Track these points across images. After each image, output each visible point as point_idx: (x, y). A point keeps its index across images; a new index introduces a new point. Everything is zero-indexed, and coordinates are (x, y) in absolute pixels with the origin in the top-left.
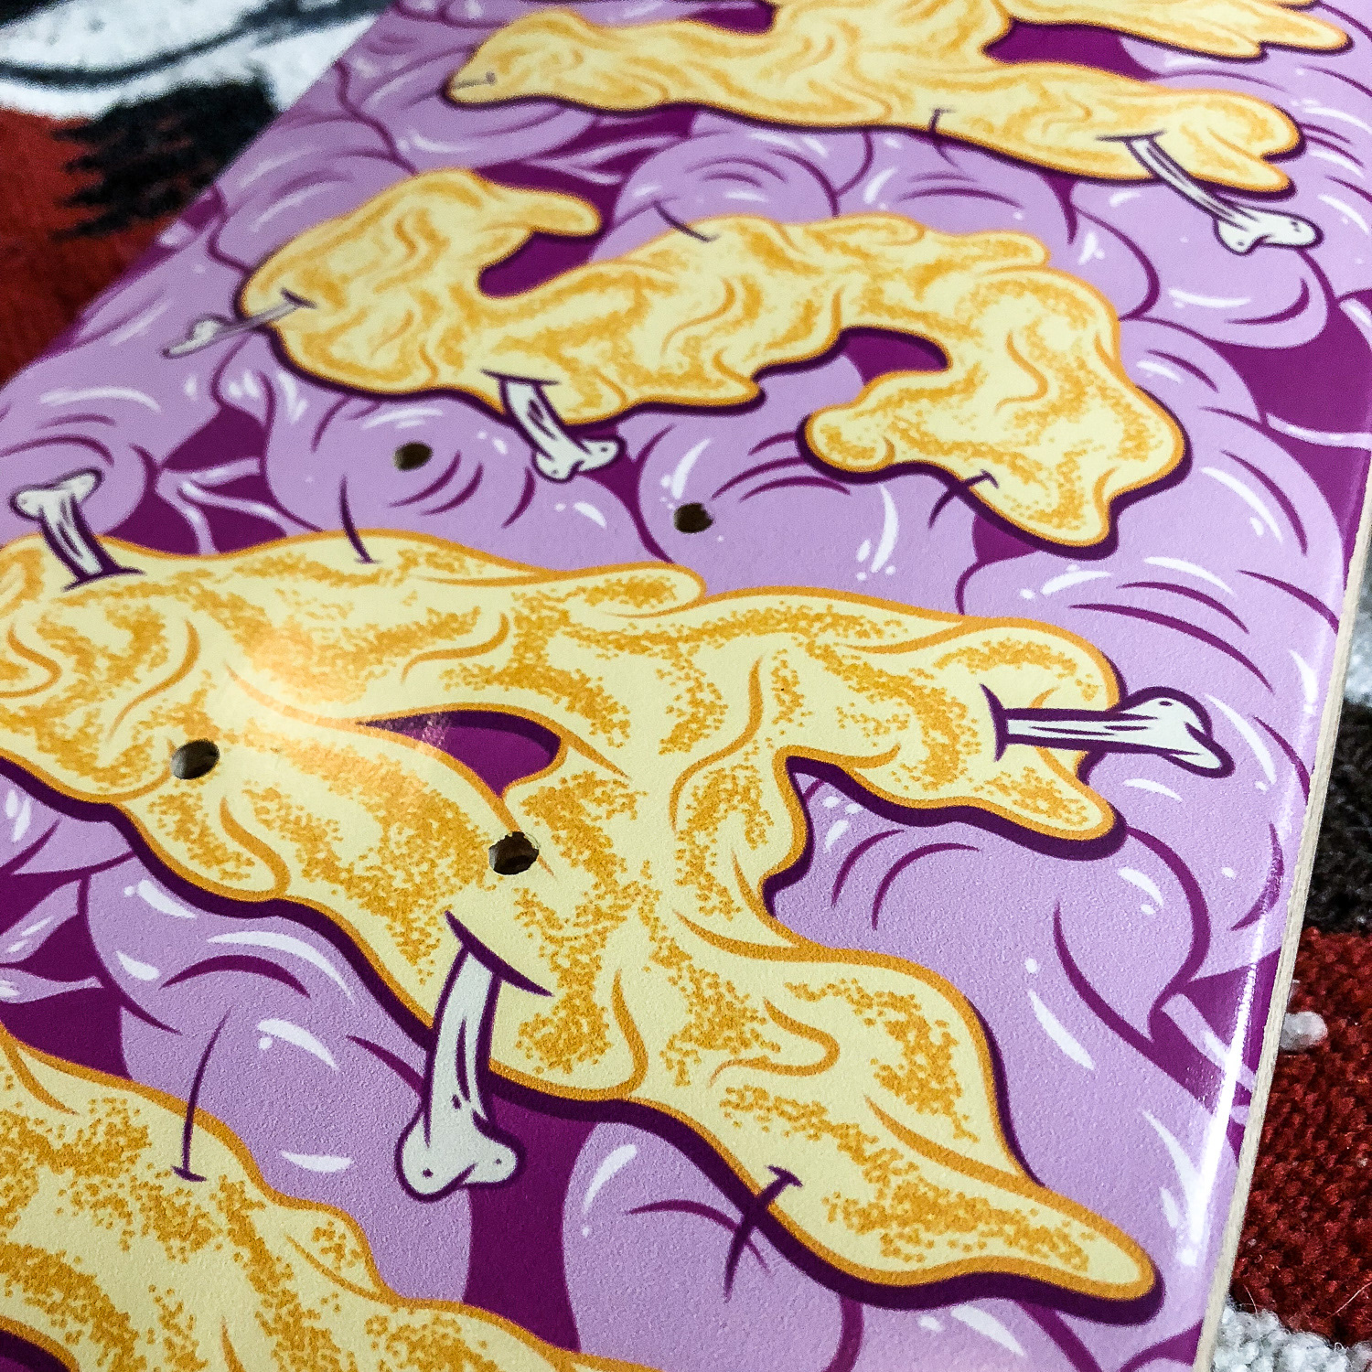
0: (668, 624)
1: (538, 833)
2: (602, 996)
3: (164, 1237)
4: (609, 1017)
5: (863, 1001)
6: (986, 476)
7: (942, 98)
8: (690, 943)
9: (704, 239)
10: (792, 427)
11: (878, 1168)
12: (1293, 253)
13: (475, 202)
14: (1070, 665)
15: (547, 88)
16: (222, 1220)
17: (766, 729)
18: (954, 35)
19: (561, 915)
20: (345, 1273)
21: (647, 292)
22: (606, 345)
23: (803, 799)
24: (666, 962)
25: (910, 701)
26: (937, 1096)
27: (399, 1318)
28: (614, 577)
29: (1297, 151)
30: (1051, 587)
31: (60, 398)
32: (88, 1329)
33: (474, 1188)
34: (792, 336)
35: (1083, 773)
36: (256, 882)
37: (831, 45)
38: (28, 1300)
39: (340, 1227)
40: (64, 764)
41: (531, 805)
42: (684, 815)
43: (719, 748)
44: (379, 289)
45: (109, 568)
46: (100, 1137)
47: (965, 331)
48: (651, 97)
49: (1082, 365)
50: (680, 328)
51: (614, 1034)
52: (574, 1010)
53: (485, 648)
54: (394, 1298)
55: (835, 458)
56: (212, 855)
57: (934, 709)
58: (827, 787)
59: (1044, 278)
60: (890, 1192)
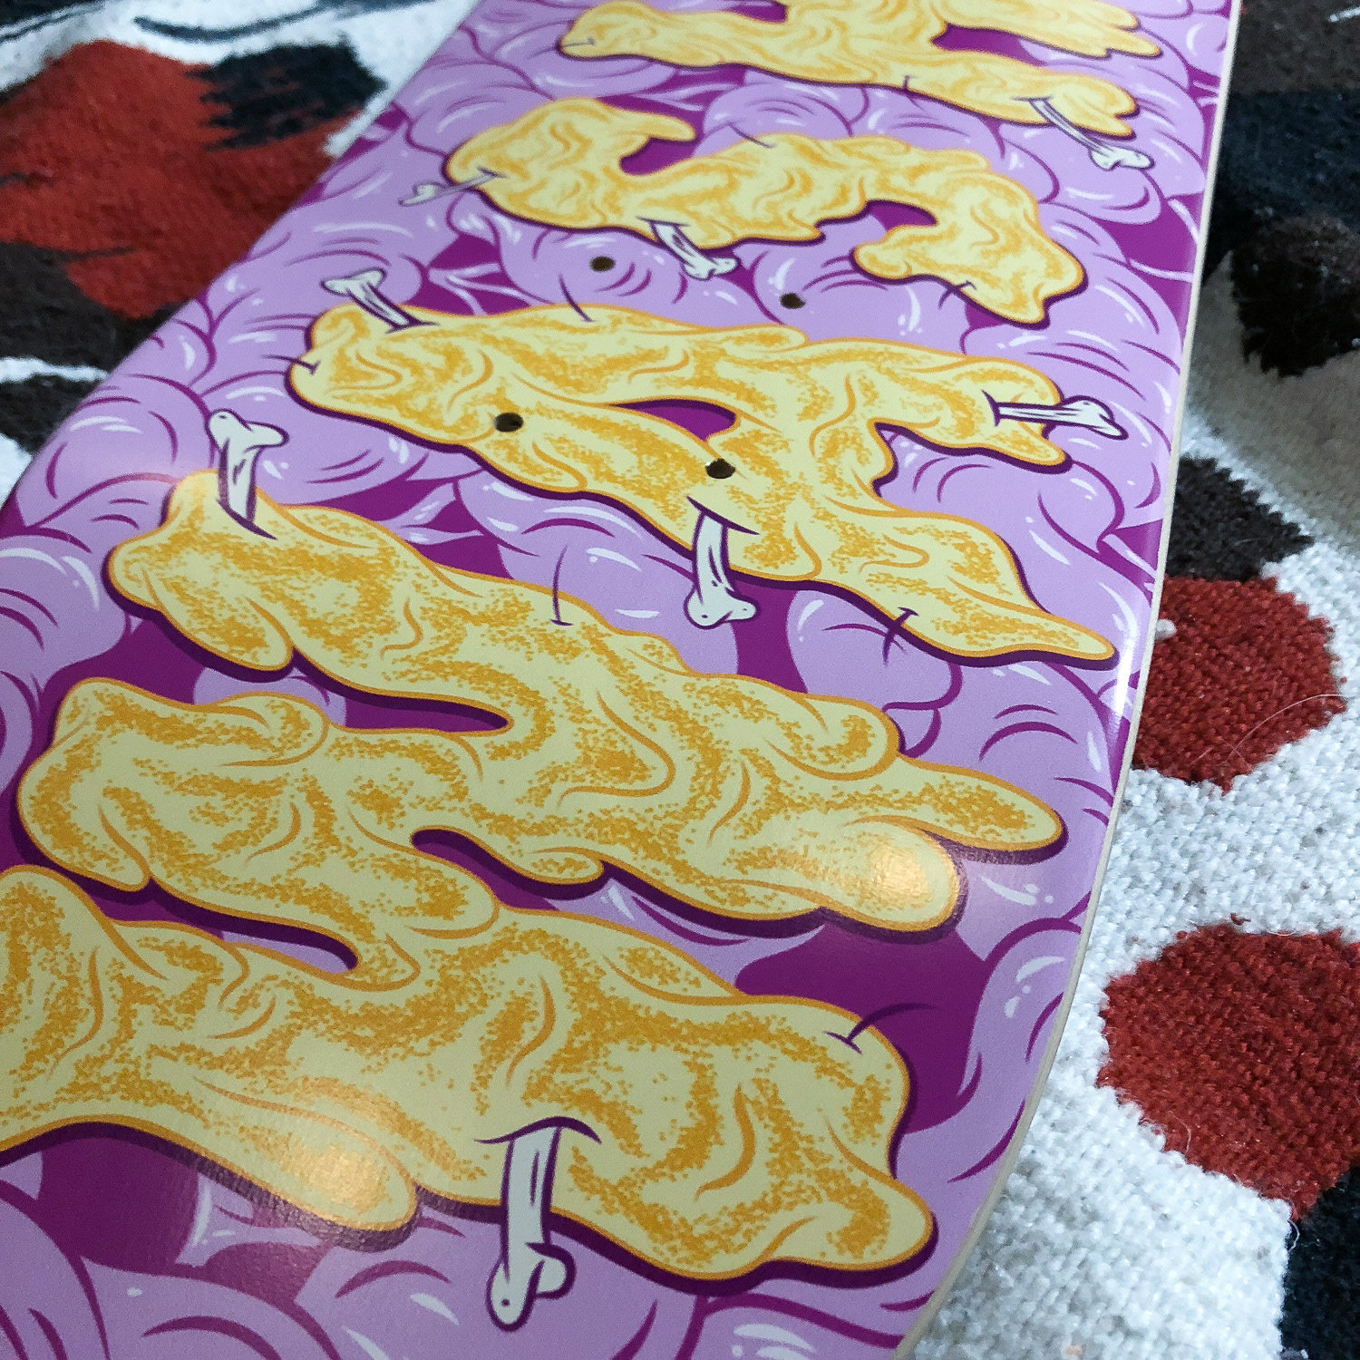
0: (788, 356)
1: (731, 459)
2: (789, 533)
3: (552, 653)
4: (795, 543)
5: (938, 535)
6: (968, 283)
7: (908, 70)
8: (833, 509)
9: (766, 146)
10: (846, 253)
11: (960, 607)
12: (1139, 173)
13: (603, 118)
14: (1031, 382)
15: (636, 49)
16: (587, 643)
17: (859, 409)
18: (910, 32)
19: (756, 497)
20: (665, 664)
21: (736, 176)
22: (715, 204)
23: (888, 443)
24: (823, 518)
25: (941, 396)
26: (986, 575)
27: (703, 683)
28: (749, 331)
29: (1135, 113)
30: (1016, 342)
31: (329, 228)
32: (515, 698)
33: (732, 621)
34: (836, 203)
35: (1045, 434)
36: (568, 483)
37: (829, 34)
38: (474, 689)
39: (658, 643)
40: (423, 424)
41: (725, 446)
42: (819, 452)
43: (832, 419)
44: (552, 167)
45: (413, 322)
46: (501, 607)
47: (944, 204)
48: (713, 60)
49: (1018, 226)
50: (763, 196)
51: (799, 550)
52: (773, 541)
53: (678, 367)
54: (698, 675)
55: (876, 271)
56: (535, 470)
57: (957, 401)
58: (900, 437)
59: (990, 177)
60: (968, 617)
